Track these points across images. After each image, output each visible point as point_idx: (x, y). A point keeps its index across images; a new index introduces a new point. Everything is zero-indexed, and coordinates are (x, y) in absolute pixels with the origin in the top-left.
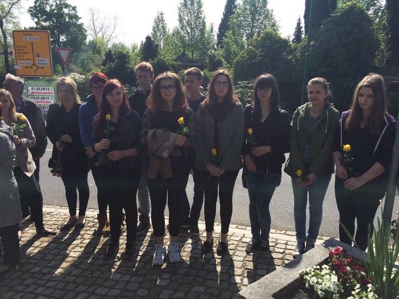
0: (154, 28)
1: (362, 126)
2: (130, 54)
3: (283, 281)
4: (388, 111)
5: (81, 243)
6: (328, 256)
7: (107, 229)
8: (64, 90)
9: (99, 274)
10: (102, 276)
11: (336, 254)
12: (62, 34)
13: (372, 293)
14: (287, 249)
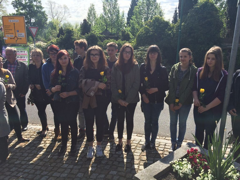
1: (209, 76)
2: (74, 30)
3: (160, 168)
5: (44, 146)
7: (60, 137)
9: (55, 164)
10: (57, 166)
11: (191, 152)
12: (32, 17)
13: (210, 174)
14: (165, 148)
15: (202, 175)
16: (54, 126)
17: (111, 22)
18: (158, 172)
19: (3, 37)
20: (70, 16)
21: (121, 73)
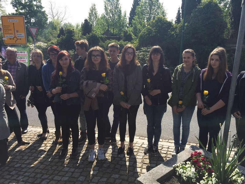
0: (90, 14)
1: (213, 78)
2: (74, 30)
3: (163, 171)
5: (45, 149)
6: (190, 156)
7: (60, 140)
9: (56, 168)
11: (195, 155)
12: (32, 17)
13: (214, 178)
14: (169, 151)
15: (206, 178)
16: (55, 129)
17: (113, 22)
18: (161, 176)
19: (3, 37)
21: (123, 75)
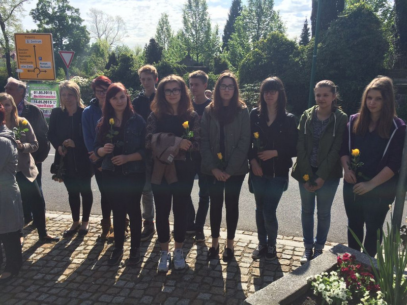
0: (158, 30)
1: (371, 129)
2: (134, 57)
3: (291, 288)
4: (397, 114)
5: (85, 249)
6: (337, 262)
7: (111, 235)
8: (68, 94)
9: (103, 281)
10: (106, 283)
11: (345, 261)
12: (64, 35)
13: (382, 300)
14: (295, 255)
15: (367, 301)
16: (102, 216)
17: (197, 43)
18: (286, 296)
19: (16, 69)
20: (126, 34)
21: (217, 123)
